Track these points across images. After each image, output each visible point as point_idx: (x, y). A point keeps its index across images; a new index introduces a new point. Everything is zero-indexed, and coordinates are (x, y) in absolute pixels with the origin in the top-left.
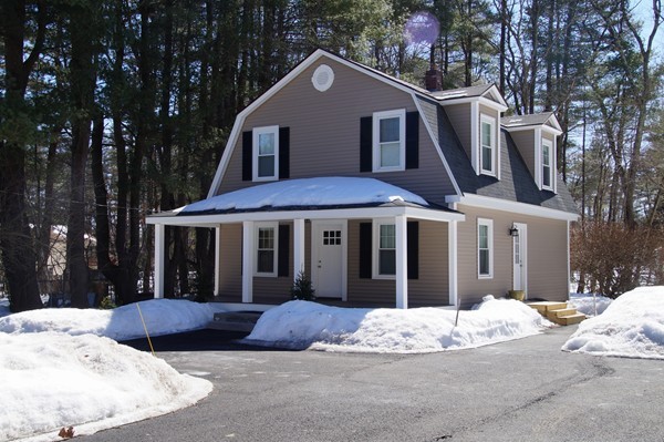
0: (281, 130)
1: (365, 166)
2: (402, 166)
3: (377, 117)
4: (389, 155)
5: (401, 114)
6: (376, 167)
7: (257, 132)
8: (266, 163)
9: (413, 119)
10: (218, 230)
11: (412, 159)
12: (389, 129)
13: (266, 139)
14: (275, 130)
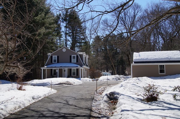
0: (57, 56)
1: (71, 62)
2: (76, 62)
3: (72, 56)
4: (74, 60)
5: (76, 56)
6: (72, 62)
7: (53, 56)
8: (55, 61)
9: (77, 56)
10: (46, 70)
11: (77, 61)
12: (74, 57)
13: (55, 57)
14: (56, 56)
